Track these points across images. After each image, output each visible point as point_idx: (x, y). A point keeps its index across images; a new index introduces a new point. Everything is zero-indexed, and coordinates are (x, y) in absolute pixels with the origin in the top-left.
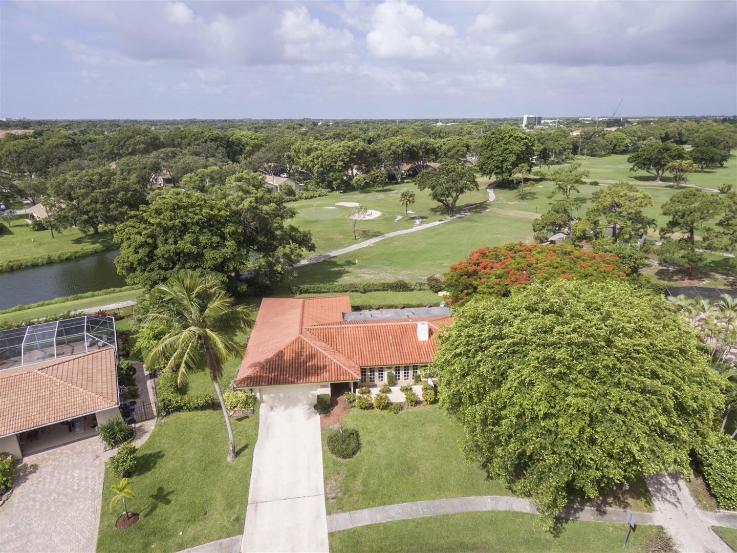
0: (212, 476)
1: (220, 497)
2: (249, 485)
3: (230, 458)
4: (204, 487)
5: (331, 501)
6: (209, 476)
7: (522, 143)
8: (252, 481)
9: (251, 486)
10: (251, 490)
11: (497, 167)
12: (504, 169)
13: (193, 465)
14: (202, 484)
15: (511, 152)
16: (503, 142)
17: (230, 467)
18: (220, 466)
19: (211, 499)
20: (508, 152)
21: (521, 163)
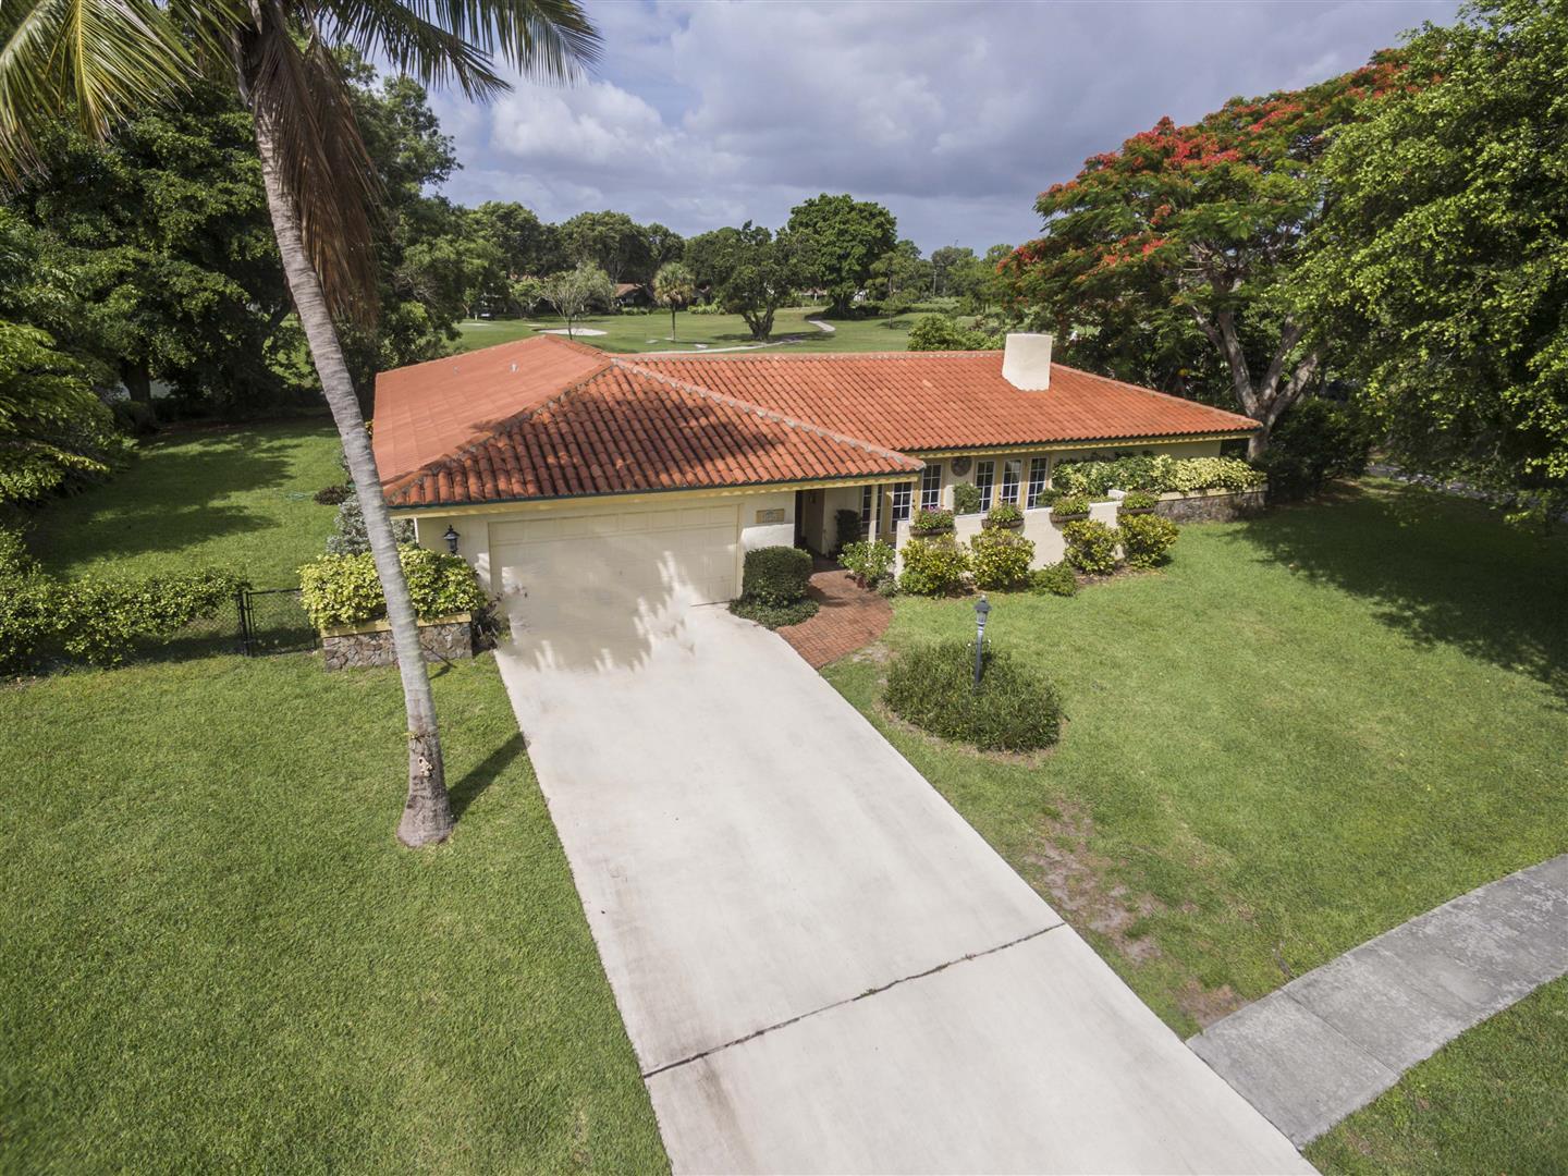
0: (319, 946)
1: (415, 1069)
2: (592, 950)
3: (415, 829)
4: (277, 1026)
5: (1135, 950)
6: (302, 951)
7: (874, 222)
8: (602, 932)
9: (612, 957)
10: (620, 980)
11: (832, 269)
12: (844, 274)
13: (163, 904)
14: (254, 1010)
15: (854, 239)
16: (838, 218)
17: (436, 871)
18: (363, 876)
19: (350, 1100)
20: (849, 237)
21: (886, 252)
